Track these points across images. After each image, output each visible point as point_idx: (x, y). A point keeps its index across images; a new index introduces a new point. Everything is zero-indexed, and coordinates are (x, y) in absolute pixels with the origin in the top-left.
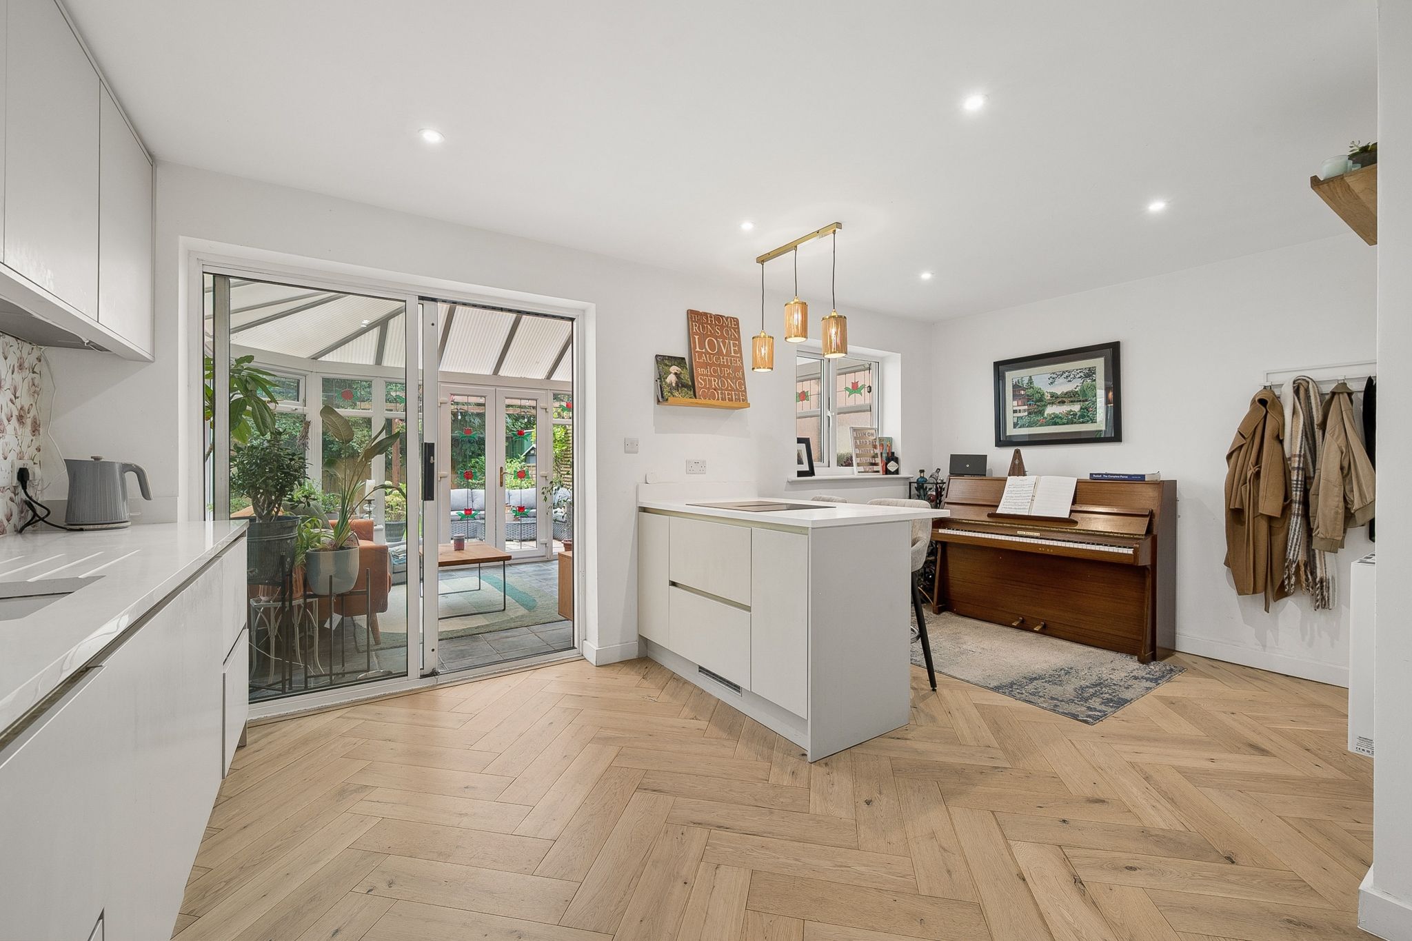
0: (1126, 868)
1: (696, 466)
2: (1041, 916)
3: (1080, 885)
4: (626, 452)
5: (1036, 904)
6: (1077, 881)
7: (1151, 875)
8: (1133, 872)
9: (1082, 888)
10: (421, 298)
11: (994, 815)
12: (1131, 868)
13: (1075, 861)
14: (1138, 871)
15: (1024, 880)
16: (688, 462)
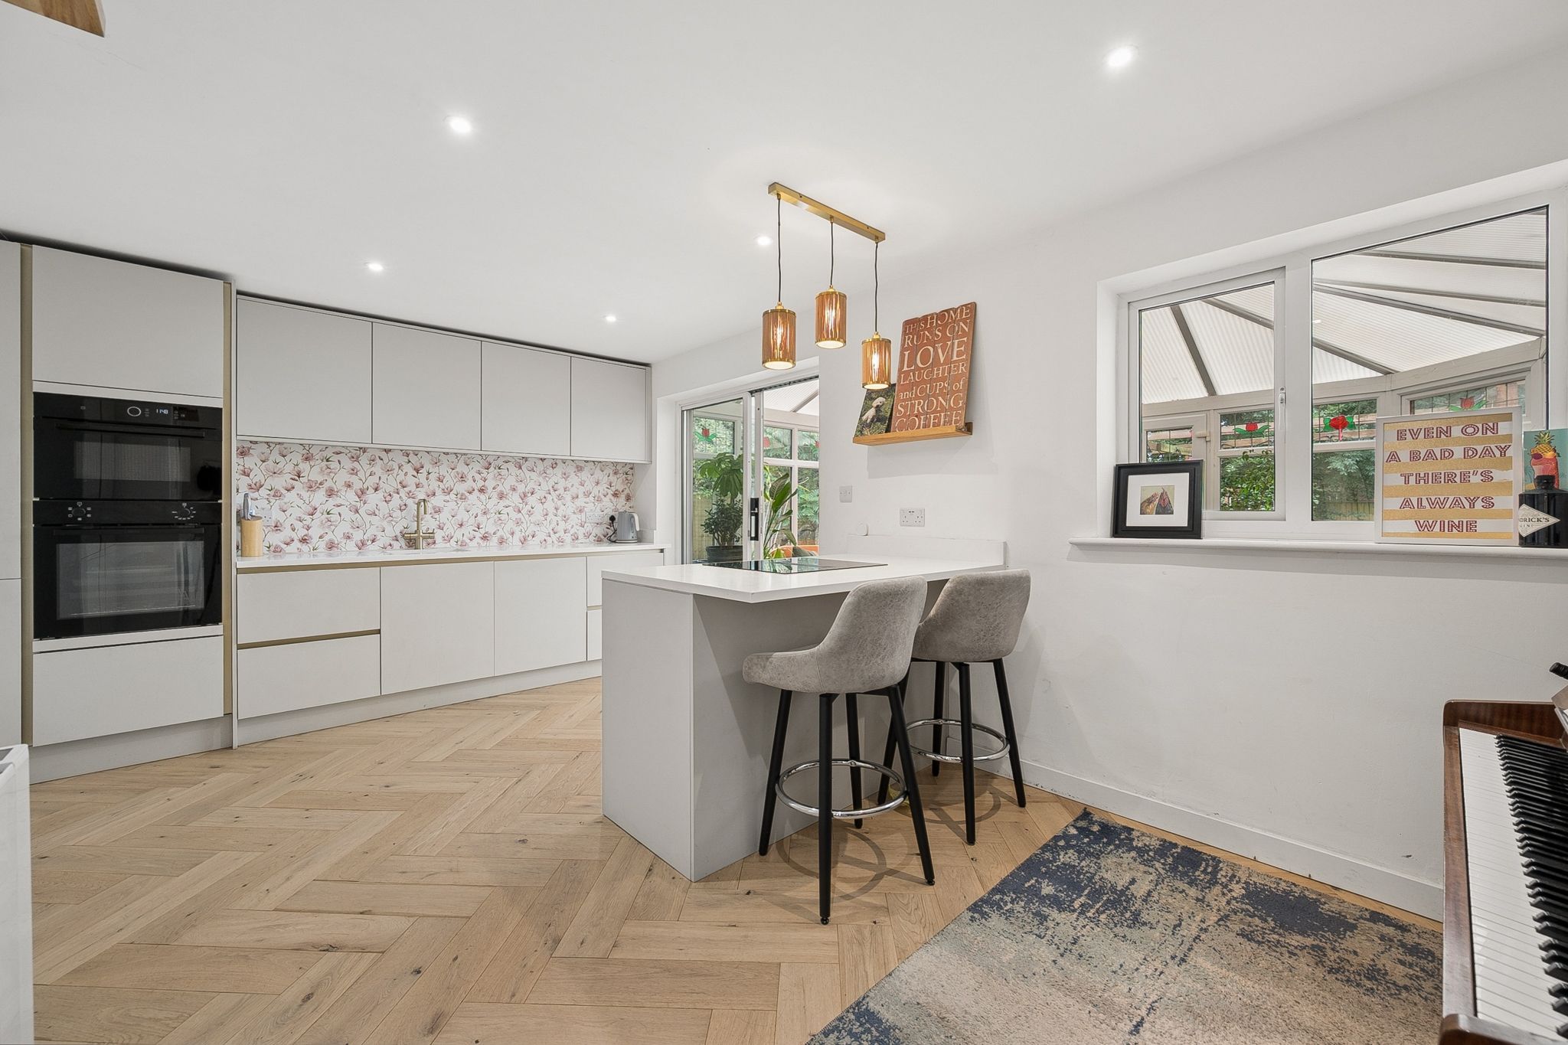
0: (312, 994)
1: (912, 517)
2: (319, 912)
3: (325, 948)
4: (842, 501)
5: (330, 912)
6: (331, 948)
7: (286, 1011)
8: (303, 996)
9: (320, 949)
10: (751, 392)
11: (467, 917)
12: (308, 997)
13: (355, 956)
14: (300, 1002)
15: (361, 913)
16: (902, 511)
